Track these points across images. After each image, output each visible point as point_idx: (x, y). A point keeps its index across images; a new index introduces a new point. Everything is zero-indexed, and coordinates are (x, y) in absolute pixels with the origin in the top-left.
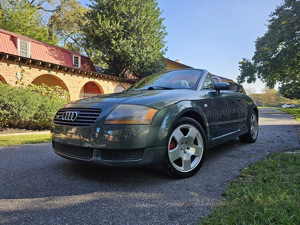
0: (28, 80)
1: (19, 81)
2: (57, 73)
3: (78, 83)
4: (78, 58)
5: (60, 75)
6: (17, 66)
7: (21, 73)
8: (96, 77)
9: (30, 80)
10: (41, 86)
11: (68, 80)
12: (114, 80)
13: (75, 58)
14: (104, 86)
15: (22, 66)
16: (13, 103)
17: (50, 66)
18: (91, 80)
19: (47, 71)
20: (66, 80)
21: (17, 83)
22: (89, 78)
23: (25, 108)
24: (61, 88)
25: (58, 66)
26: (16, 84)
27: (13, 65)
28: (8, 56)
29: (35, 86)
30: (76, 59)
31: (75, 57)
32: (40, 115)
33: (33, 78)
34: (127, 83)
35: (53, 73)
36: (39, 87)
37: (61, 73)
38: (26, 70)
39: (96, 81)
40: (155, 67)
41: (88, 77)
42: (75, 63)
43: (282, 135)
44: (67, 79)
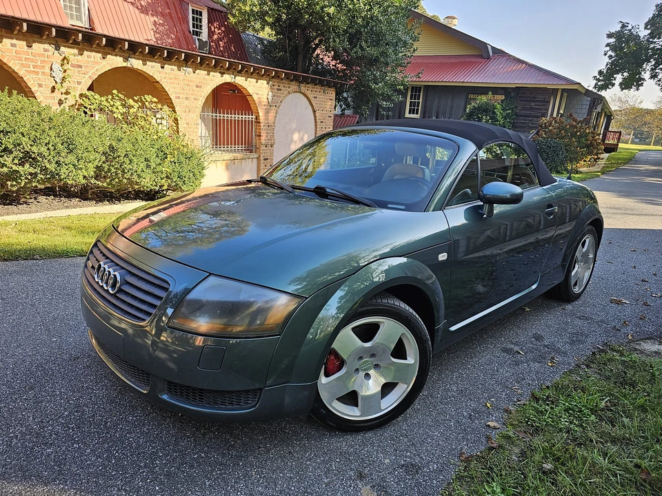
0: (79, 83)
1: (57, 86)
2: (144, 64)
3: (195, 88)
4: (201, 13)
5: (152, 69)
6: (51, 48)
7: (62, 65)
8: (240, 72)
9: (83, 81)
10: (110, 97)
11: (173, 81)
12: (282, 79)
13: (193, 13)
14: (258, 94)
15: (62, 49)
16: (43, 149)
17: (127, 47)
18: (228, 78)
19: (121, 59)
20: (169, 81)
21: (53, 89)
22: (222, 74)
23: (71, 158)
24: (157, 101)
25: (147, 48)
26: (53, 92)
27: (42, 46)
28: (25, 25)
29: (97, 96)
30: (195, 16)
31: (193, 10)
32: (109, 170)
33: (90, 77)
34: (316, 85)
35: (136, 63)
36: (107, 100)
37: (154, 64)
38: (71, 58)
39: (240, 80)
40: (387, 44)
41: (220, 72)
42: (193, 27)
43: (655, 275)
44: (171, 79)
